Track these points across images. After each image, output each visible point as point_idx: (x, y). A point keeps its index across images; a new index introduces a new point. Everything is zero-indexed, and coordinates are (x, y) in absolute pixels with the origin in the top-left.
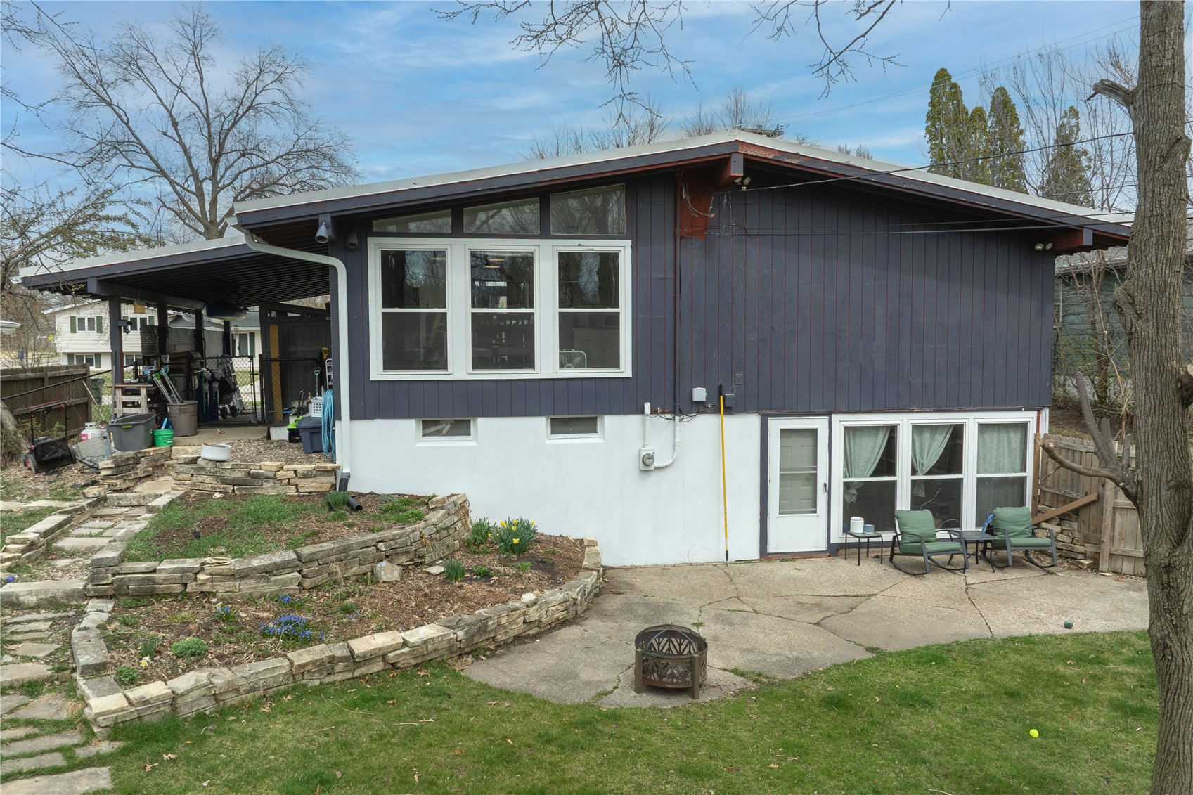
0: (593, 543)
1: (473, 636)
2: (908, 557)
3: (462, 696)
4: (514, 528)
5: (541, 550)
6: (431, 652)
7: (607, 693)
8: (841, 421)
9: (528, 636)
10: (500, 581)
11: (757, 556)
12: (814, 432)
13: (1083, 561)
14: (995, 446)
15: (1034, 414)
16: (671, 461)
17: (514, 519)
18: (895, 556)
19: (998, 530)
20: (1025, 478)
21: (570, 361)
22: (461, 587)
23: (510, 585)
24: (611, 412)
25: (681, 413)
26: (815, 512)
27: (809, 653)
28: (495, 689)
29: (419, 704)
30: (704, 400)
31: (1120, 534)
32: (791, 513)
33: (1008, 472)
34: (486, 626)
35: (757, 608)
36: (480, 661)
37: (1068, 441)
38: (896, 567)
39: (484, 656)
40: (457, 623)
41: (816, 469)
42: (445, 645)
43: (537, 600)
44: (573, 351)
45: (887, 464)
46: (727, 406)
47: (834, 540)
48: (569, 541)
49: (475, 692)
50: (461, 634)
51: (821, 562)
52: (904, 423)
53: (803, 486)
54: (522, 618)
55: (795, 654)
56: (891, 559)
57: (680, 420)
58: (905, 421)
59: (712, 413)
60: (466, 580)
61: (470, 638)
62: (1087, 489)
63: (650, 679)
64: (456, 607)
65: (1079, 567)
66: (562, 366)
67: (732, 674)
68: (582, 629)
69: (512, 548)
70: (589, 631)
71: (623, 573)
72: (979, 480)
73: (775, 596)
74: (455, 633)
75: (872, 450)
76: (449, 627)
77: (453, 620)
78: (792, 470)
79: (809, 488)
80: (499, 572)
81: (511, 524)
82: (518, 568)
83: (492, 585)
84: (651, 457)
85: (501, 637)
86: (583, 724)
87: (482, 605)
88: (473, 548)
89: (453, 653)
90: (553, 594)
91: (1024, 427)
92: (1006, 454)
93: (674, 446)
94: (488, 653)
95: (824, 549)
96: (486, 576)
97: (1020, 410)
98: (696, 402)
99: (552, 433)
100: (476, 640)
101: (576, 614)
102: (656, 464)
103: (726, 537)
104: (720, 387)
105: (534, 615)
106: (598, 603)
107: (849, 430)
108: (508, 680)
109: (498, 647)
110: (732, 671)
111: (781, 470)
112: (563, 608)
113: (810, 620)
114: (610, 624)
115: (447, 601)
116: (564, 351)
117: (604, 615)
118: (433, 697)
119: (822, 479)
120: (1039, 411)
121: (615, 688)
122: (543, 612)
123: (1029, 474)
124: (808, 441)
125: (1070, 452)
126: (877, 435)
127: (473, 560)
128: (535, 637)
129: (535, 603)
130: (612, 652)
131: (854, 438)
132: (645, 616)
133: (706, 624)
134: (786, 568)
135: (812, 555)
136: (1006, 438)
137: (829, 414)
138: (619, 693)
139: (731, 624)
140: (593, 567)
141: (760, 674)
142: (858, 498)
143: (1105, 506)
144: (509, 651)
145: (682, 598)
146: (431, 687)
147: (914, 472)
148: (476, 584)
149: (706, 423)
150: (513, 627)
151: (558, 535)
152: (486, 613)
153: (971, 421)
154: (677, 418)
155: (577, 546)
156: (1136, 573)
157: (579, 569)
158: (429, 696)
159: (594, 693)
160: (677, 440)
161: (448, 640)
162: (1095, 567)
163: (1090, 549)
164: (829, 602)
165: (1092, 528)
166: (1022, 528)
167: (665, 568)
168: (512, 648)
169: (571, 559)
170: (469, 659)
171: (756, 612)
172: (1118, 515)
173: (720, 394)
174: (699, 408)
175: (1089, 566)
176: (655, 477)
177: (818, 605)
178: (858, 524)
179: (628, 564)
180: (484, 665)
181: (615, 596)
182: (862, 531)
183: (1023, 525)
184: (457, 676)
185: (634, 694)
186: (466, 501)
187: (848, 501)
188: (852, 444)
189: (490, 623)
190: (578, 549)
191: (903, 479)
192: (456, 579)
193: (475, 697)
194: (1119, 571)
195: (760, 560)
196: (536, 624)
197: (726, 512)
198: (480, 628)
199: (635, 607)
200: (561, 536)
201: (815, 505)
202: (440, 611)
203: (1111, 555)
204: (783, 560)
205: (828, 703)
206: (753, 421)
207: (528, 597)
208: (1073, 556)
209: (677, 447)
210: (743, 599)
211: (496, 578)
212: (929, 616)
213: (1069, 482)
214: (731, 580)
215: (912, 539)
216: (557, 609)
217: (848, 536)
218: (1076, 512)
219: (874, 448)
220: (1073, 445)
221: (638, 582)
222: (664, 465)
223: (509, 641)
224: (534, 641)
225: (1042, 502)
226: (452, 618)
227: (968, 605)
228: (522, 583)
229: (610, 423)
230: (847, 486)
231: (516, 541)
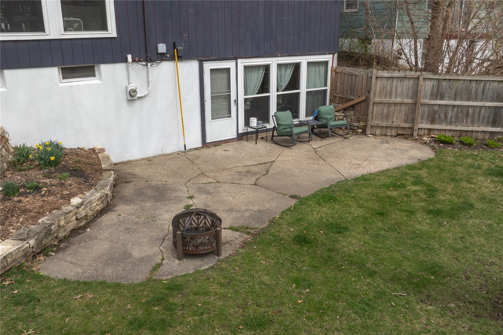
0: (102, 150)
1: (41, 241)
2: (282, 137)
3: (50, 297)
4: (49, 149)
5: (70, 161)
6: (11, 263)
7: (159, 265)
8: (242, 63)
9: (80, 228)
10: (49, 191)
11: (200, 145)
12: (228, 70)
13: (358, 130)
14: (313, 74)
15: (331, 56)
16: (147, 92)
17: (46, 140)
18: (274, 137)
19: (320, 118)
20: (326, 90)
21: (70, 26)
22: (20, 201)
23: (58, 193)
24: (105, 62)
25: (151, 61)
26: (230, 116)
27: (263, 205)
28: (74, 282)
29: (14, 316)
30: (165, 52)
31: (376, 116)
32: (217, 118)
33: (319, 87)
34: (50, 230)
35: (218, 179)
36: (50, 257)
37: (349, 70)
38: (276, 143)
39: (52, 252)
40: (27, 234)
41: (230, 92)
42: (21, 254)
43: (83, 202)
44: (72, 19)
45: (265, 87)
46: (180, 55)
47: (240, 131)
48: (85, 151)
49: (58, 290)
50: (32, 242)
51: (236, 144)
52: (273, 62)
53: (223, 102)
54: (75, 217)
55: (256, 208)
56: (272, 139)
57: (151, 66)
58: (274, 62)
59: (170, 60)
60: (21, 194)
61: (39, 242)
62: (359, 94)
63: (189, 250)
64: (21, 219)
65: (357, 134)
66: (65, 30)
67: (230, 231)
68: (116, 214)
69: (50, 164)
70: (123, 215)
71: (124, 167)
72: (307, 92)
73: (224, 170)
74: (28, 243)
75: (257, 78)
76: (21, 240)
77: (24, 233)
78: (217, 93)
79: (226, 103)
80: (45, 184)
81: (45, 146)
82: (60, 178)
83: (43, 196)
84: (135, 91)
85: (61, 235)
86: (158, 301)
87: (42, 214)
88: (19, 167)
89: (28, 257)
90: (92, 194)
91: (326, 63)
92: (318, 78)
93: (148, 83)
94: (55, 249)
95: (235, 137)
96: (37, 189)
97: (325, 54)
98: (160, 53)
99: (63, 79)
100: (44, 243)
101: (108, 203)
102: (138, 95)
103: (184, 136)
104: (174, 43)
105: (82, 212)
106: (118, 192)
107: (246, 68)
108: (79, 270)
109: (60, 241)
110: (229, 229)
111: (212, 93)
112: (100, 202)
113: (250, 182)
114: (132, 206)
115: (12, 216)
116: (65, 19)
117: (127, 200)
118: (25, 304)
119: (233, 98)
120: (333, 54)
121: (163, 259)
122: (88, 209)
123: (328, 88)
124: (225, 75)
125: (350, 76)
126: (260, 70)
127: (21, 176)
128: (85, 227)
129: (82, 204)
130: (146, 229)
131: (248, 72)
132: (154, 197)
133: (195, 196)
134: (219, 151)
135: (229, 141)
136: (318, 70)
137: (236, 59)
138: (167, 263)
139: (209, 193)
140: (109, 168)
141: (247, 228)
142: (251, 106)
143: (370, 102)
144: (70, 243)
145: (171, 179)
146: (19, 295)
147: (278, 91)
148: (31, 196)
149: (166, 67)
150: (69, 225)
151: (76, 147)
152: (48, 220)
153: (304, 60)
154: (149, 64)
155: (91, 154)
156: (382, 134)
157: (101, 171)
158: (21, 304)
159: (149, 268)
160: (150, 79)
161: (23, 250)
162: (364, 133)
163: (362, 124)
164: (254, 169)
165: (362, 113)
166: (331, 116)
167: (149, 159)
168: (71, 240)
169: (92, 164)
170: (41, 258)
171: (218, 182)
172: (375, 106)
173: (175, 47)
174: (162, 57)
175: (361, 132)
176: (138, 103)
177: (248, 172)
178: (254, 122)
179: (125, 160)
180: (55, 260)
181: (127, 184)
182: (256, 125)
183: (332, 115)
184: (38, 278)
185: (177, 262)
186: (4, 132)
187: (246, 109)
188: (247, 76)
189: (53, 228)
190: (93, 156)
191: (273, 94)
192: (14, 195)
193: (60, 294)
194: (375, 134)
195: (203, 147)
196: (84, 218)
197: (183, 122)
198: (46, 233)
199: (145, 191)
200: (78, 148)
201: (230, 112)
202: (9, 226)
203: (371, 126)
204: (215, 146)
205: (298, 241)
206: (194, 65)
207: (76, 201)
208: (353, 128)
209: (150, 84)
210: (207, 174)
211: (45, 189)
212: (308, 170)
213: (349, 91)
214: (193, 163)
215: (283, 127)
216: (97, 204)
217: (248, 128)
218: (353, 106)
219: (258, 78)
220: (352, 72)
221: (137, 171)
222: (143, 95)
223: (68, 235)
224: (85, 231)
225: (334, 102)
226: (21, 231)
227: (321, 162)
228: (67, 189)
229: (105, 69)
230: (246, 100)
231: (52, 158)
